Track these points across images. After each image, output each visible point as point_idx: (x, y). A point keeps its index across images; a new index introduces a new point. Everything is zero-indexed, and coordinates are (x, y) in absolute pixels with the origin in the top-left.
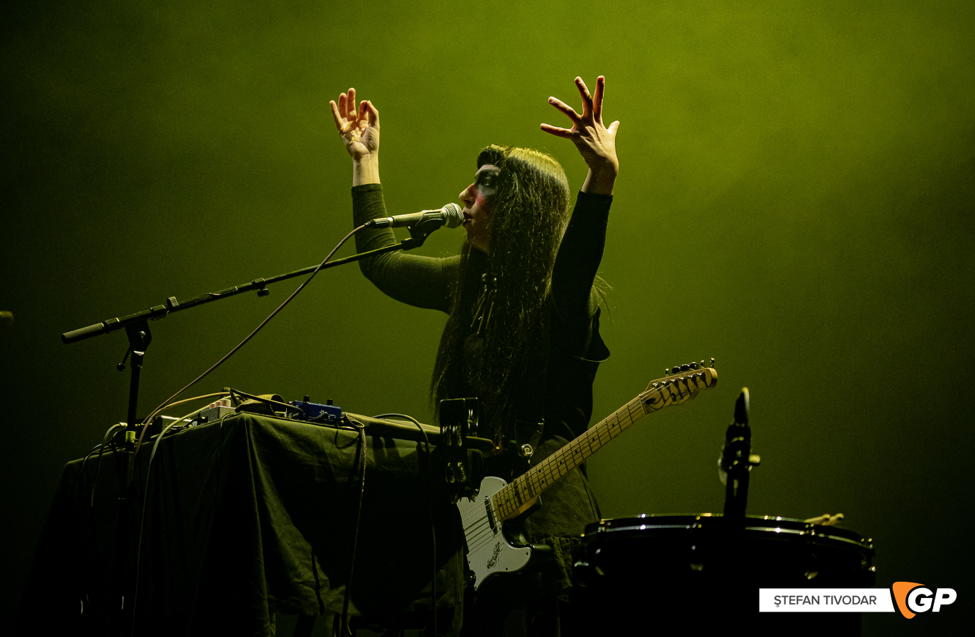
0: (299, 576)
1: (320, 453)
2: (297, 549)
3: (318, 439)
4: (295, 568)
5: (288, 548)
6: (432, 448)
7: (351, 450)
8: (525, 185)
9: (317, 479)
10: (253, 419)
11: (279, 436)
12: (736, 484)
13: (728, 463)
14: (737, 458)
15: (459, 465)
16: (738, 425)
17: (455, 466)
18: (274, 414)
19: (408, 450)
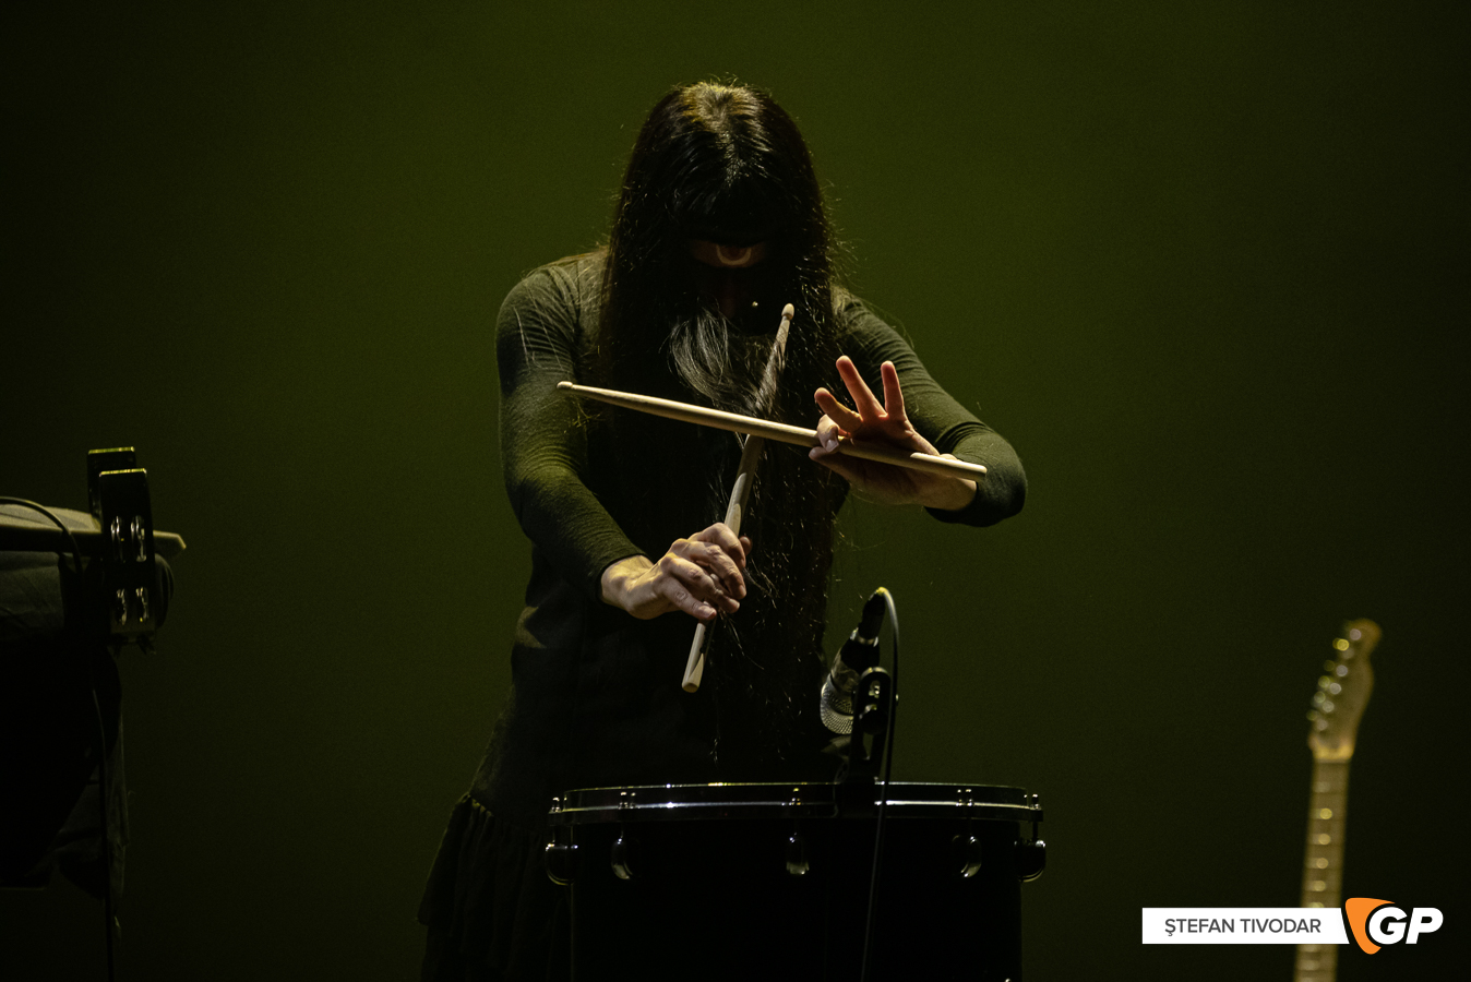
12: (868, 740)
13: (858, 709)
14: (872, 700)
15: (139, 592)
16: (862, 640)
17: (131, 596)
19: (46, 570)
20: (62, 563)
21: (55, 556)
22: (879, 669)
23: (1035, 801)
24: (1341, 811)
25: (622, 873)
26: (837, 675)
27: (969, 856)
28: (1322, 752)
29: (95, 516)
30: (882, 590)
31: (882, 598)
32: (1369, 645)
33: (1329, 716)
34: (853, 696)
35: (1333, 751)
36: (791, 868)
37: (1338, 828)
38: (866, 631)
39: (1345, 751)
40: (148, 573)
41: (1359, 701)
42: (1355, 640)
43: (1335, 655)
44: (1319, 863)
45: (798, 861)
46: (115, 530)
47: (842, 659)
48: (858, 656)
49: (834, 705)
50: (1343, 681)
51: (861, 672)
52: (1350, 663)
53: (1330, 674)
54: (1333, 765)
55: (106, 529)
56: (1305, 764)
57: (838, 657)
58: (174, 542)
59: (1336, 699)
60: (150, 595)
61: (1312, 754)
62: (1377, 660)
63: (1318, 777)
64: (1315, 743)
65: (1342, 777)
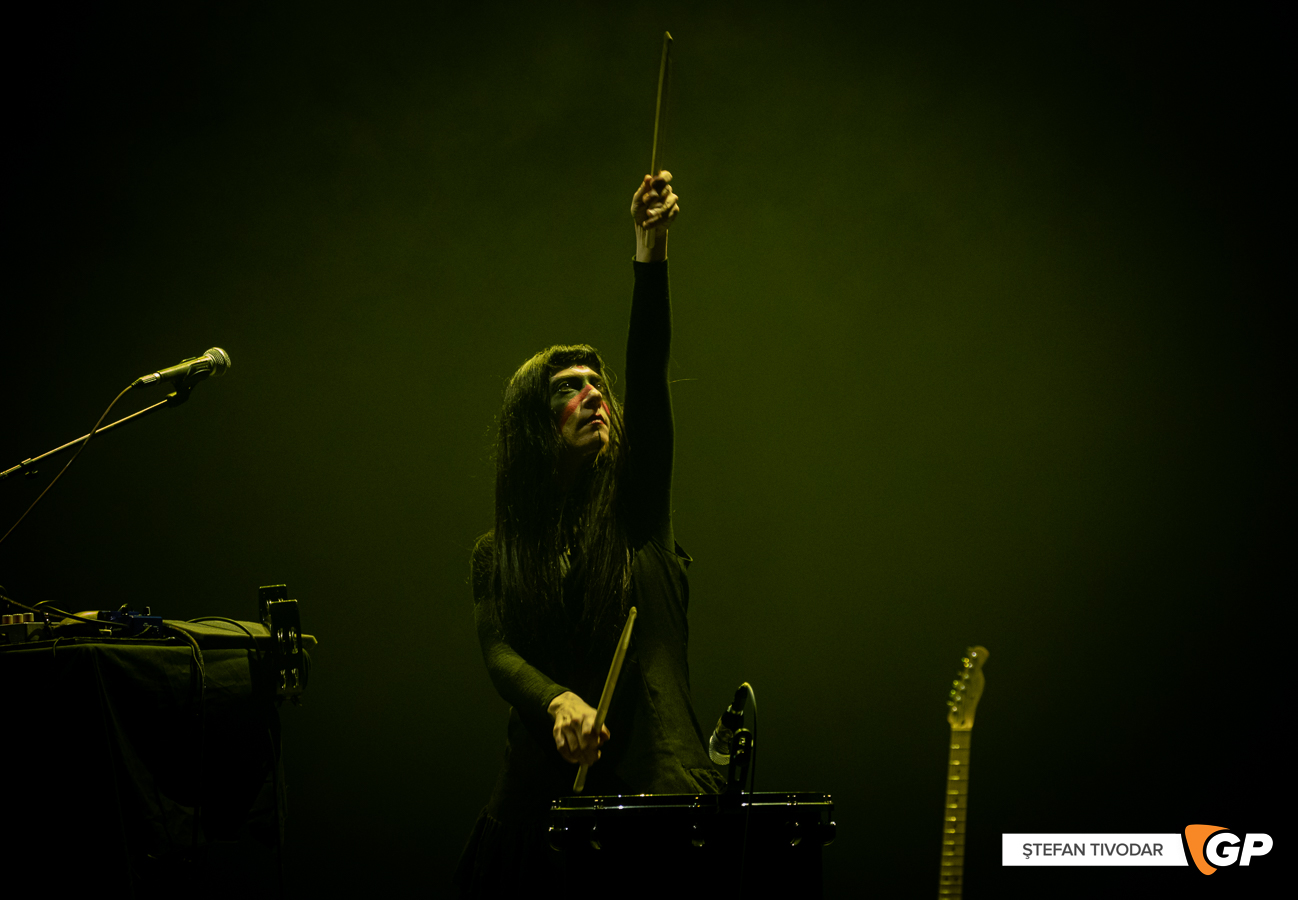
1: (163, 677)
3: (157, 662)
6: (264, 654)
10: (95, 651)
11: (122, 663)
12: (738, 769)
13: (733, 753)
14: (741, 747)
15: (294, 671)
16: (734, 712)
17: (289, 673)
18: (100, 634)
19: (241, 660)
20: (250, 655)
21: (245, 651)
22: (745, 730)
23: (829, 799)
24: (966, 762)
26: (719, 732)
27: (795, 833)
28: (955, 726)
29: (265, 625)
30: (746, 684)
31: (746, 689)
32: (982, 661)
33: (959, 703)
34: (729, 745)
35: (962, 724)
36: (695, 843)
37: (965, 770)
38: (736, 707)
39: (969, 725)
40: (298, 661)
41: (977, 695)
42: (975, 657)
43: (962, 667)
44: (952, 792)
45: (698, 839)
46: (280, 636)
47: (723, 722)
48: (731, 722)
49: (718, 747)
50: (967, 682)
51: (734, 732)
52: (971, 671)
53: (959, 678)
54: (963, 733)
55: (274, 633)
56: (945, 731)
57: (720, 721)
58: (311, 640)
59: (963, 693)
60: (300, 672)
61: (948, 726)
62: (986, 669)
63: (954, 738)
64: (951, 719)
65: (967, 739)
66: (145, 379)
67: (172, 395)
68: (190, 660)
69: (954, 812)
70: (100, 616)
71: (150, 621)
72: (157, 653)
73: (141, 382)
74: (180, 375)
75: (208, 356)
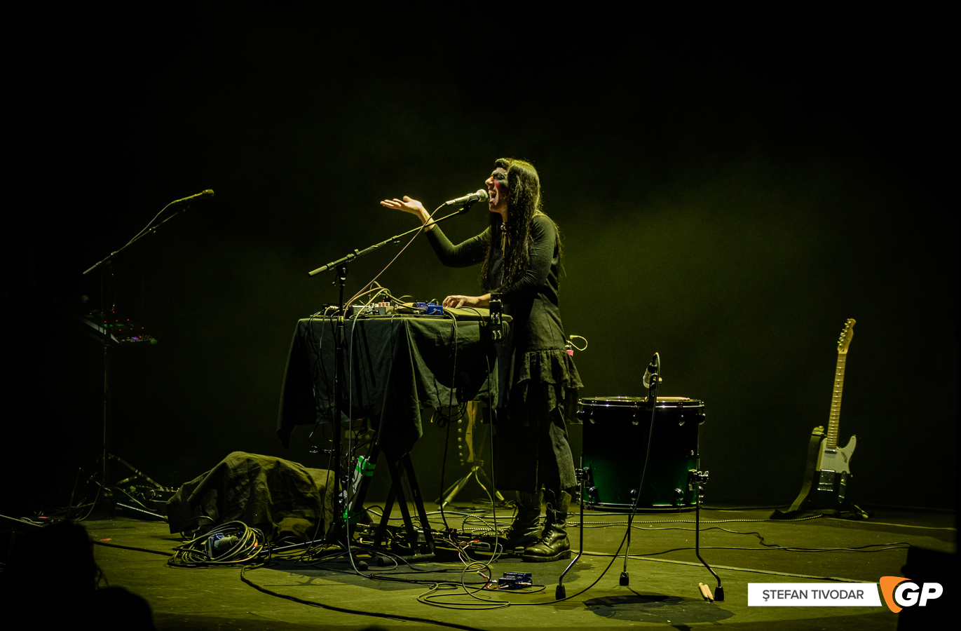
0: (430, 390)
1: (438, 333)
2: (429, 377)
3: (436, 326)
4: (429, 387)
5: (425, 378)
6: (486, 323)
7: (449, 330)
8: (523, 181)
9: (437, 345)
10: (409, 321)
11: (420, 327)
12: (652, 391)
13: (650, 384)
14: (654, 381)
15: (499, 331)
16: (653, 366)
17: (497, 332)
18: (413, 313)
19: (475, 326)
20: (480, 324)
21: (478, 322)
22: (656, 374)
24: (844, 367)
25: (592, 422)
26: (647, 374)
27: (682, 420)
28: (840, 351)
30: (657, 353)
31: (656, 356)
32: (853, 325)
33: (842, 343)
34: (650, 380)
35: (843, 352)
36: (634, 423)
37: (843, 371)
39: (846, 352)
41: (850, 339)
42: (851, 322)
43: (844, 327)
44: (837, 380)
45: (635, 421)
46: (492, 316)
47: (648, 370)
49: (646, 380)
50: (846, 333)
51: (652, 374)
52: (848, 328)
53: (843, 332)
54: (843, 355)
55: (490, 315)
56: (836, 354)
59: (844, 338)
61: (837, 352)
62: (854, 328)
63: (839, 358)
64: (839, 349)
65: (845, 358)
66: (448, 203)
67: (461, 209)
68: (452, 326)
69: (838, 389)
70: (414, 305)
71: (437, 308)
72: (436, 322)
73: (446, 204)
74: (464, 202)
75: (478, 193)
